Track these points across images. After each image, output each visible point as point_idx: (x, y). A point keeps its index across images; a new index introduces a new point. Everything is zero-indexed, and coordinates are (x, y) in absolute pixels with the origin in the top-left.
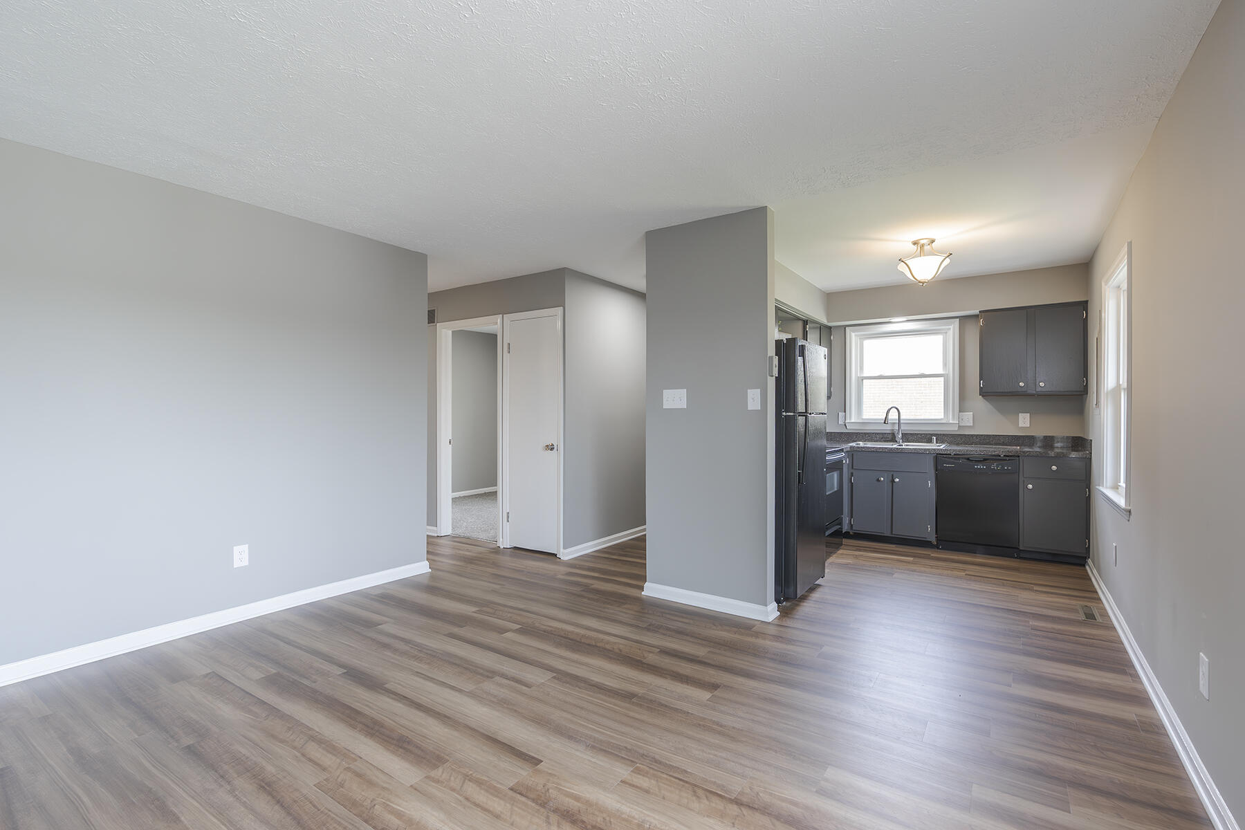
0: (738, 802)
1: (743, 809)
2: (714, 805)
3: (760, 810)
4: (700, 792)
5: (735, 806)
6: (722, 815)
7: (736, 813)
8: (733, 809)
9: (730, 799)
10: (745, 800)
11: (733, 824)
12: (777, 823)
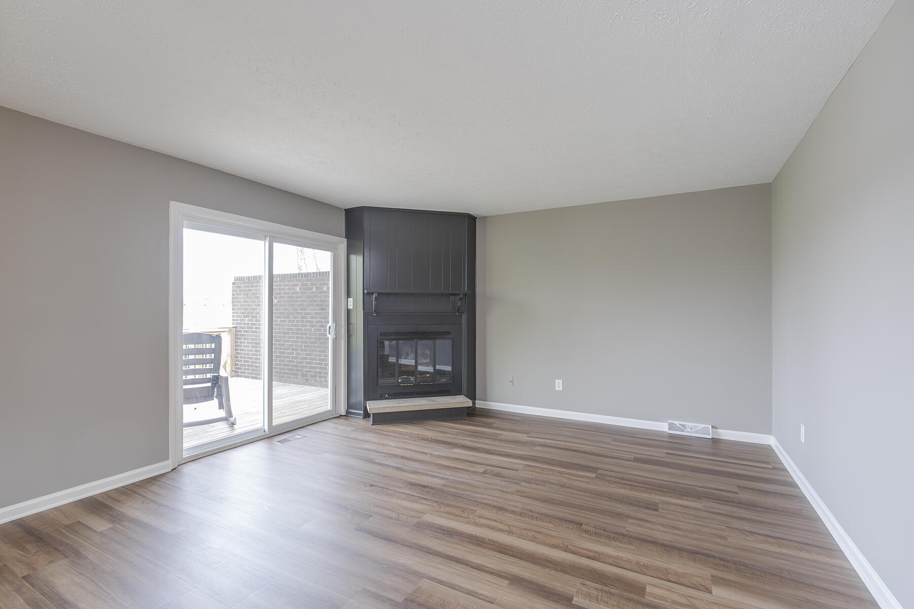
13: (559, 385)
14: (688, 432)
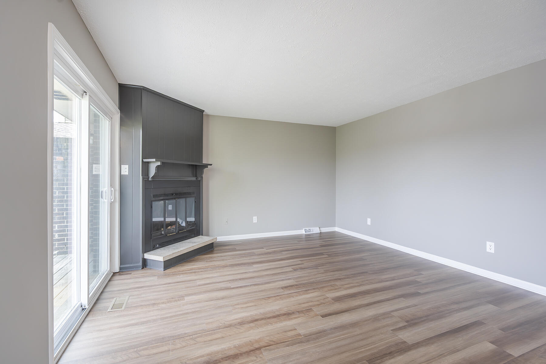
0: (259, 349)
1: (254, 348)
2: (263, 342)
3: (249, 352)
4: (272, 343)
5: (257, 347)
6: (257, 341)
7: (254, 345)
8: (257, 346)
9: (262, 348)
10: (257, 352)
11: (251, 342)
12: (240, 352)
13: (255, 219)
14: (312, 232)
